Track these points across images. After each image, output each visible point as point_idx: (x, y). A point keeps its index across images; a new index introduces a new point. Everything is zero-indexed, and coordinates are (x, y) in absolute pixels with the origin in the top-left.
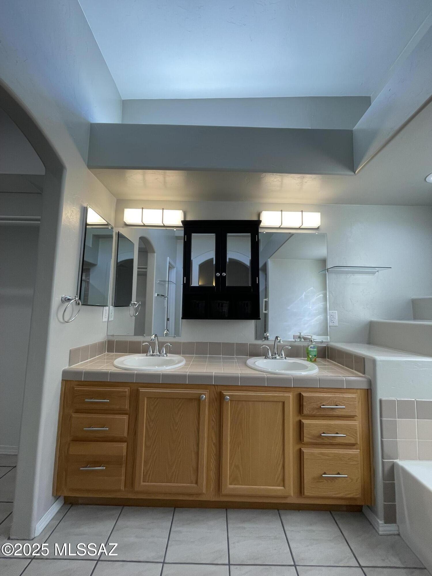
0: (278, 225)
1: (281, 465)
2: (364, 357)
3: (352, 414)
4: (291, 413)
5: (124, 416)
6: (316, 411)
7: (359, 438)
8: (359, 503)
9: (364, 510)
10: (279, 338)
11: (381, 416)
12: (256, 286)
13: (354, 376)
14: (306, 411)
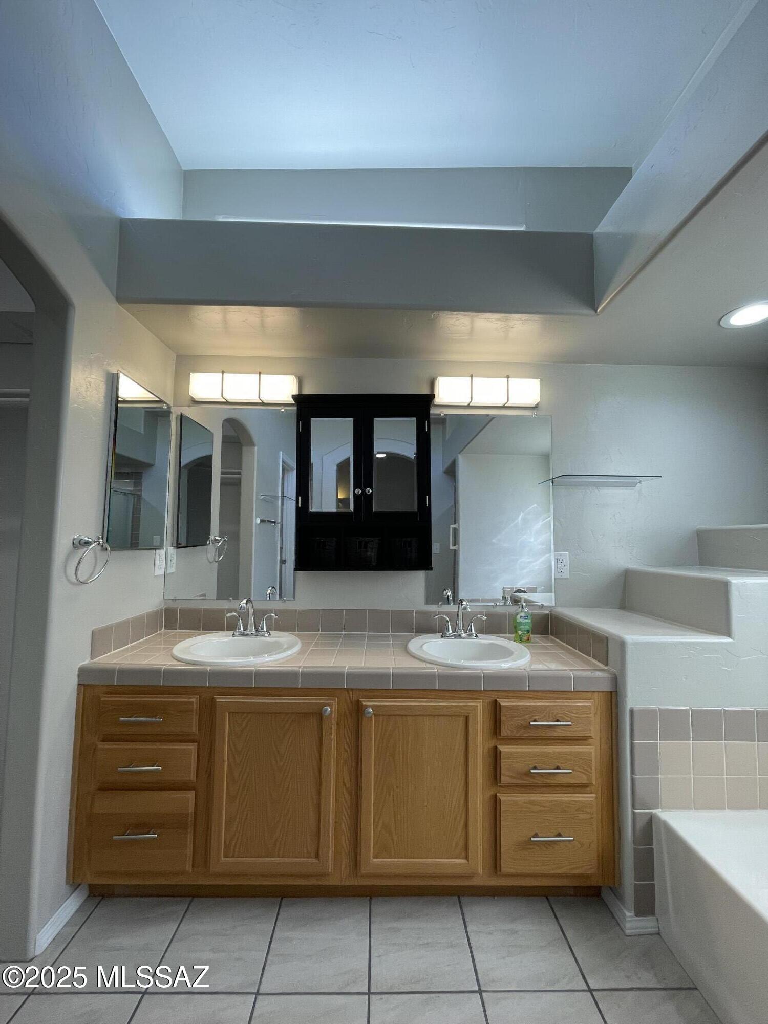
0: (465, 401)
1: (462, 823)
2: (607, 635)
3: (583, 734)
4: (480, 735)
5: (189, 746)
6: (523, 730)
7: (595, 777)
8: (594, 883)
9: (605, 893)
10: (464, 603)
11: (632, 737)
12: (425, 512)
13: (590, 668)
14: (505, 731)
